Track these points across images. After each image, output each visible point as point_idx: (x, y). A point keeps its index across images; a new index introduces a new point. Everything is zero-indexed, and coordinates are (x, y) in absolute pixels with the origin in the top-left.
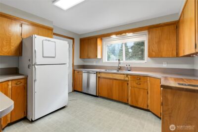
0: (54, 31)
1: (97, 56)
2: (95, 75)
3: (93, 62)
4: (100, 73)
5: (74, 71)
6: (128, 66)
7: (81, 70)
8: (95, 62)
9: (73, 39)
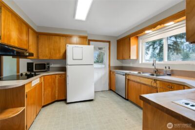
0: (89, 38)
1: (130, 57)
2: (124, 76)
3: (130, 63)
4: (128, 74)
5: (110, 71)
6: (167, 69)
7: (115, 71)
8: (131, 63)
9: (109, 42)
